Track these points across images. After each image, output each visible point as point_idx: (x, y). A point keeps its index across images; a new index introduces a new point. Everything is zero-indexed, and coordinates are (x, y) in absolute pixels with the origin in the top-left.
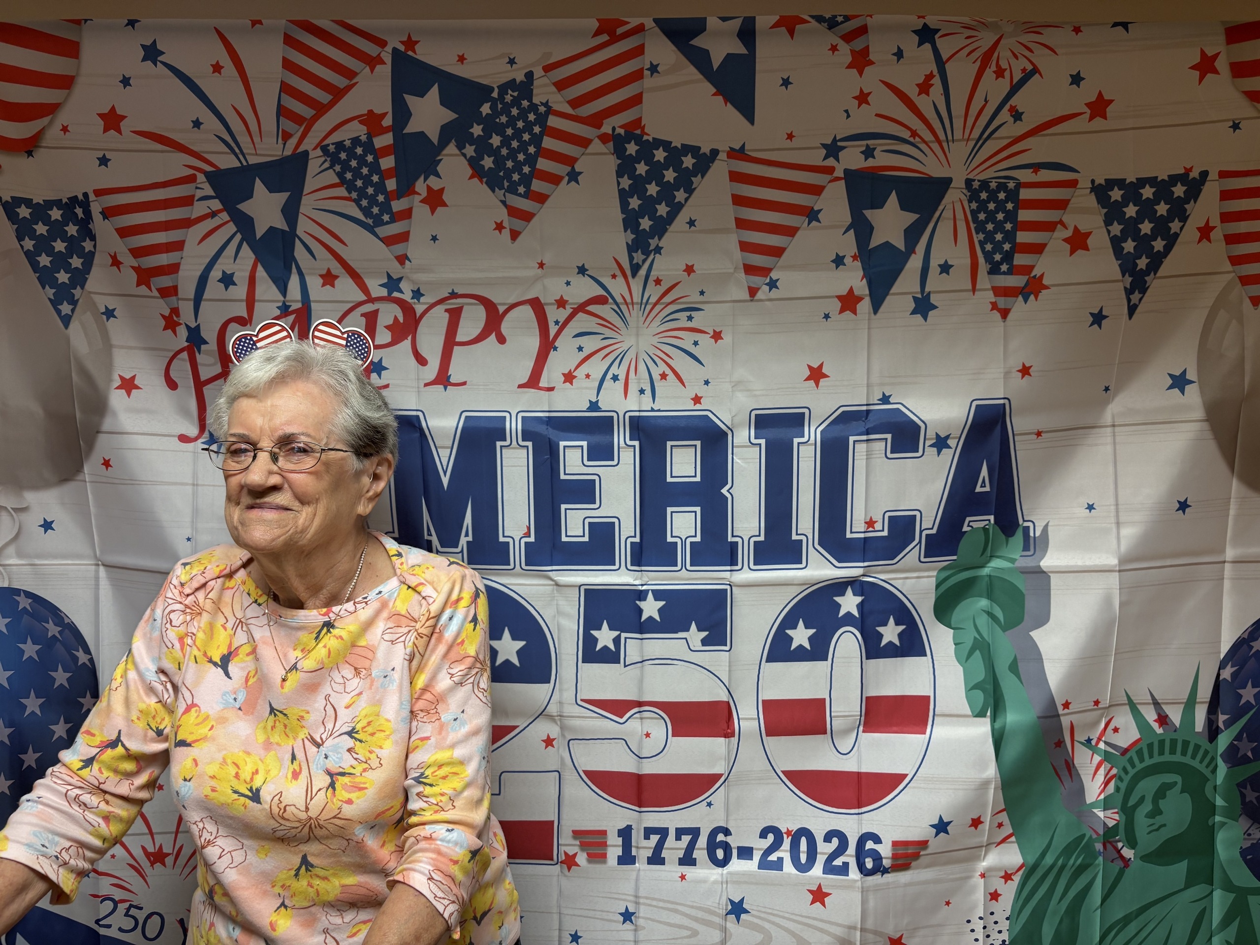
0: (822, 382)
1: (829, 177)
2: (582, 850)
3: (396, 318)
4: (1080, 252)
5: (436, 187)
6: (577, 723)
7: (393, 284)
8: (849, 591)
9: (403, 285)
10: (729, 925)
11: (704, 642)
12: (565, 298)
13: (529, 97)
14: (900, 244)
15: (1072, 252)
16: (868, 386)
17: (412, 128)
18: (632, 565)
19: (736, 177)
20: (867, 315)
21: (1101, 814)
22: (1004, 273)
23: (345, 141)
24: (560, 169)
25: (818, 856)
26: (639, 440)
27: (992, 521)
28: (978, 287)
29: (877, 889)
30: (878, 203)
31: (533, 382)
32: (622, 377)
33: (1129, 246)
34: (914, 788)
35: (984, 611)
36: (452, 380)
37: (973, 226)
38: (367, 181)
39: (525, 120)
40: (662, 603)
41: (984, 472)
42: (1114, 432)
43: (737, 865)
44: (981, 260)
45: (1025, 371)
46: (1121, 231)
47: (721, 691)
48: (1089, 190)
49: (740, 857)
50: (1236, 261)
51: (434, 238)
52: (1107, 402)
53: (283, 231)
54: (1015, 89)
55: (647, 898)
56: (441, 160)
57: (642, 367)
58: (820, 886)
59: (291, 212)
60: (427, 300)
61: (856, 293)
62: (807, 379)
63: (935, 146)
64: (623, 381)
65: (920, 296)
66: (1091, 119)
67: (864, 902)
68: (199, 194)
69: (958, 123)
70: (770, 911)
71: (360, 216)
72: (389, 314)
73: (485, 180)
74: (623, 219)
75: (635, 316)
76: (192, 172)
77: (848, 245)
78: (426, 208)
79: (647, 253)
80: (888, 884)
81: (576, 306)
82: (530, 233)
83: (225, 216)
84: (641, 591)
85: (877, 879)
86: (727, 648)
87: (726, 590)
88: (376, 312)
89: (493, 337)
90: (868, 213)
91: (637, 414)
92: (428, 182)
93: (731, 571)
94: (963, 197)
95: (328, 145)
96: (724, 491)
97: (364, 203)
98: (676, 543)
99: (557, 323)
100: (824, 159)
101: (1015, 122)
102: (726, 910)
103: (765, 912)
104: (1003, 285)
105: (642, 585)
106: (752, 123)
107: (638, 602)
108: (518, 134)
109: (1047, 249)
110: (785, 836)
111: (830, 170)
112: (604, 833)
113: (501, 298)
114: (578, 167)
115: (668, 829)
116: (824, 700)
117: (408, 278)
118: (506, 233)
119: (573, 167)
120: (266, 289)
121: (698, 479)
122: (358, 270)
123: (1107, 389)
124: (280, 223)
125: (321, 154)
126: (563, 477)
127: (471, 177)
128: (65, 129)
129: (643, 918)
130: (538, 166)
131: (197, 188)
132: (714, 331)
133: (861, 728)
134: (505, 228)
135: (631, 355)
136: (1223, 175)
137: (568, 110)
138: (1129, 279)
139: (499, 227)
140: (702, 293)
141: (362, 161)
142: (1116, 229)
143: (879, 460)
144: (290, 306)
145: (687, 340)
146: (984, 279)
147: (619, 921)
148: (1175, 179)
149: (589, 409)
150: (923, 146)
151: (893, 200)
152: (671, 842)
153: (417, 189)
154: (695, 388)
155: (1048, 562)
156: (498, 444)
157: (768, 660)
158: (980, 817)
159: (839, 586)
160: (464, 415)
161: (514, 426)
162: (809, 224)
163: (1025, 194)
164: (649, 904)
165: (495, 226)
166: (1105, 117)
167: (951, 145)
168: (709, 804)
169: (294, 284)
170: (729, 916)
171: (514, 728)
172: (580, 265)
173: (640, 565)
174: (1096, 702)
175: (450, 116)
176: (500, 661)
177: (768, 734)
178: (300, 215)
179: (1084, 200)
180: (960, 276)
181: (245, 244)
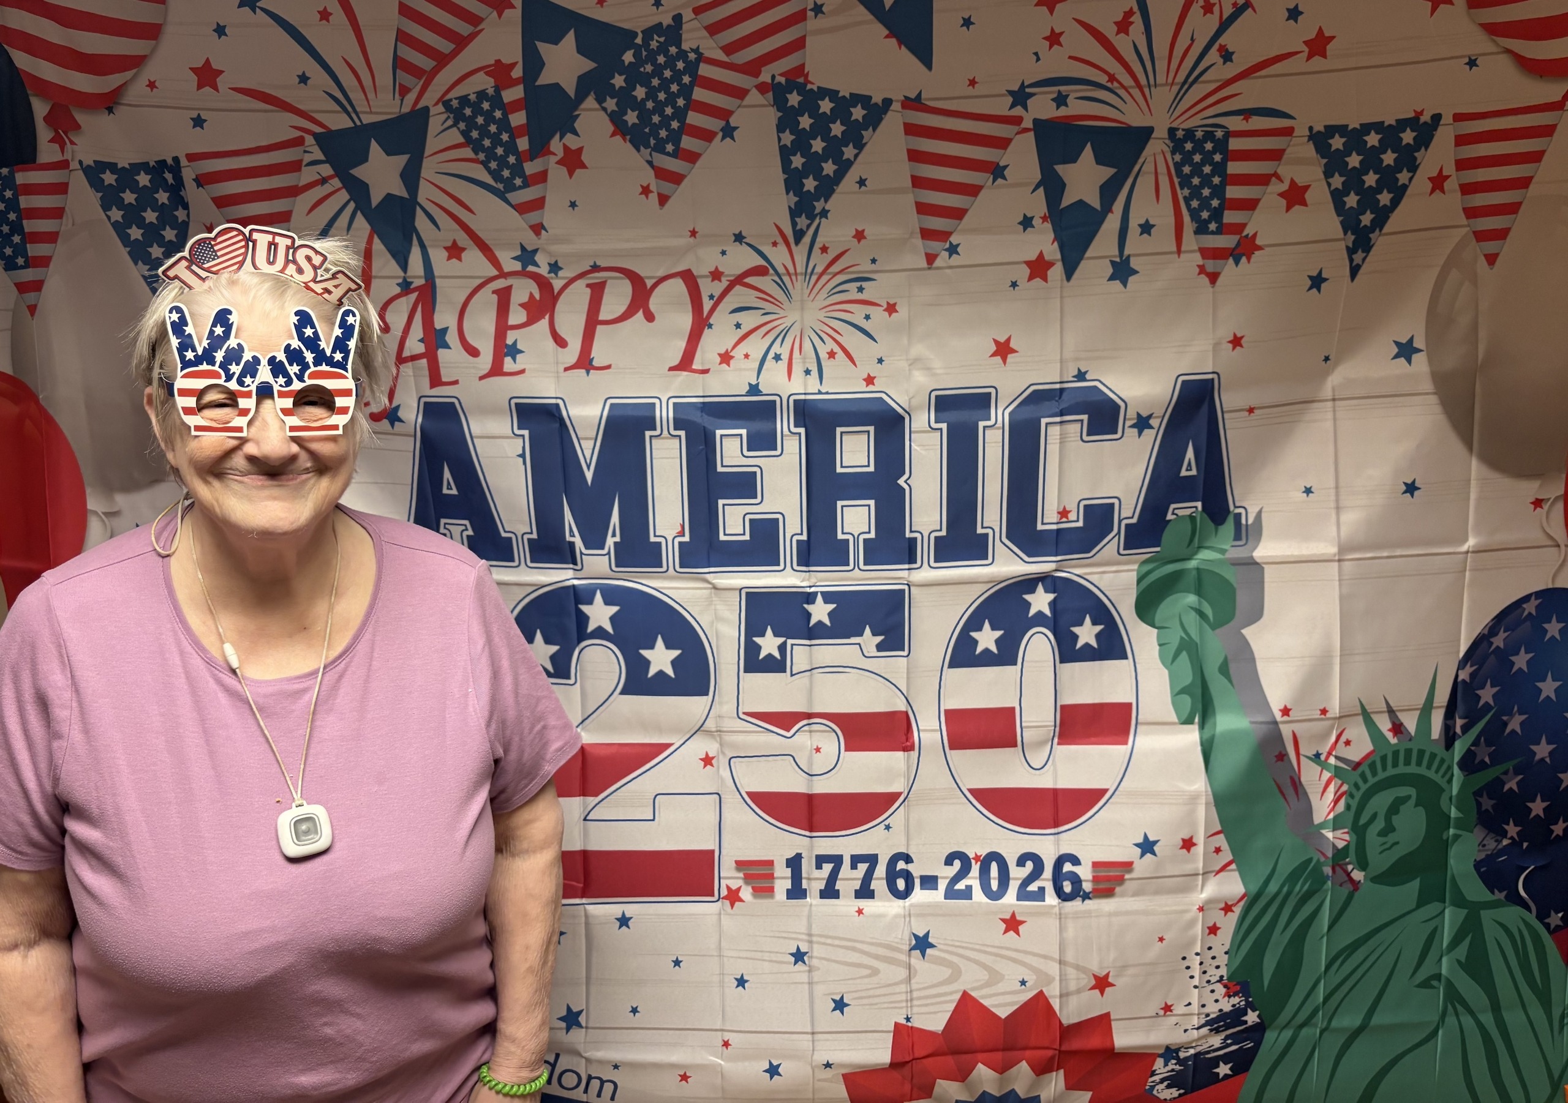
0: (1011, 358)
1: (1016, 129)
2: (747, 883)
3: (531, 295)
4: (1297, 208)
5: (574, 147)
6: (739, 738)
7: (527, 256)
8: (1040, 588)
9: (538, 258)
10: (913, 961)
11: (880, 647)
12: (721, 269)
13: (678, 43)
14: (1095, 202)
15: (1288, 208)
16: (1061, 361)
17: (545, 79)
18: (798, 565)
19: (911, 130)
20: (1059, 283)
21: (1330, 835)
22: (1213, 233)
23: (469, 95)
24: (713, 124)
25: (1011, 882)
26: (805, 426)
28: (1183, 248)
29: (1077, 916)
30: (1072, 158)
31: (685, 363)
32: (785, 357)
33: (1352, 200)
34: (1115, 804)
35: (1191, 608)
36: (595, 363)
38: (496, 141)
39: (673, 69)
40: (832, 606)
41: (1190, 454)
42: (1334, 407)
43: (919, 895)
44: (1187, 218)
45: (1236, 342)
46: (1343, 184)
47: (898, 701)
48: (1307, 138)
49: (923, 887)
50: (1471, 213)
52: (1326, 374)
53: (402, 198)
54: (1225, 25)
55: (821, 936)
56: (579, 115)
57: (807, 345)
58: (1013, 915)
59: (411, 176)
60: (566, 273)
61: (1047, 257)
62: (993, 355)
63: (1136, 92)
64: (787, 361)
65: (1118, 260)
66: (1309, 58)
67: (1061, 929)
68: (307, 158)
69: (1161, 65)
70: (958, 943)
71: (491, 181)
72: (523, 291)
73: (628, 137)
74: (786, 180)
75: (798, 288)
76: (299, 134)
77: (1038, 205)
78: (564, 170)
79: (811, 217)
80: (1089, 912)
81: (733, 278)
82: (680, 195)
83: (336, 183)
84: (809, 594)
85: (1076, 905)
86: (905, 653)
87: (904, 590)
88: (508, 289)
89: (640, 315)
90: (1059, 169)
91: (802, 397)
92: (564, 140)
93: (909, 569)
94: (1166, 149)
95: (451, 100)
96: (901, 482)
97: (493, 165)
98: (847, 541)
100: (1010, 109)
101: (1224, 63)
102: (910, 945)
103: (952, 946)
104: (1211, 246)
105: (810, 587)
106: (929, 65)
107: (805, 606)
108: (665, 85)
109: (1261, 204)
110: (973, 862)
111: (1017, 120)
112: (770, 863)
113: (649, 271)
114: (733, 122)
115: (842, 856)
116: (1013, 708)
117: (544, 250)
118: (654, 197)
119: (728, 122)
120: (384, 264)
121: (872, 469)
122: (487, 242)
123: (1327, 359)
124: (400, 190)
125: (443, 110)
126: (720, 469)
127: (613, 135)
128: (152, 85)
129: (817, 958)
130: (688, 121)
131: (305, 152)
132: (888, 303)
133: (1056, 740)
134: (652, 192)
135: (795, 332)
136: (1458, 118)
137: (721, 56)
138: (1351, 238)
139: (646, 191)
140: (874, 261)
141: (489, 118)
142: (1337, 181)
143: (1074, 443)
144: (412, 283)
145: (857, 314)
146: (1190, 240)
147: (790, 963)
148: (1403, 124)
149: (749, 393)
150: (1122, 92)
151: (1088, 153)
152: (845, 870)
153: (552, 149)
154: (868, 367)
155: (1263, 551)
156: (648, 434)
157: (951, 666)
158: (1191, 838)
159: (1029, 584)
160: (609, 402)
161: (664, 413)
162: (994, 181)
163: (1234, 144)
164: (824, 944)
165: (640, 190)
166: (1324, 56)
167: (1153, 89)
168: (888, 827)
169: (415, 258)
170: (913, 952)
171: (669, 745)
172: (737, 232)
173: (807, 565)
174: (1324, 712)
175: (588, 65)
176: (652, 672)
177: (952, 748)
178: (422, 181)
179: (1301, 149)
180: (1163, 237)
181: (359, 214)
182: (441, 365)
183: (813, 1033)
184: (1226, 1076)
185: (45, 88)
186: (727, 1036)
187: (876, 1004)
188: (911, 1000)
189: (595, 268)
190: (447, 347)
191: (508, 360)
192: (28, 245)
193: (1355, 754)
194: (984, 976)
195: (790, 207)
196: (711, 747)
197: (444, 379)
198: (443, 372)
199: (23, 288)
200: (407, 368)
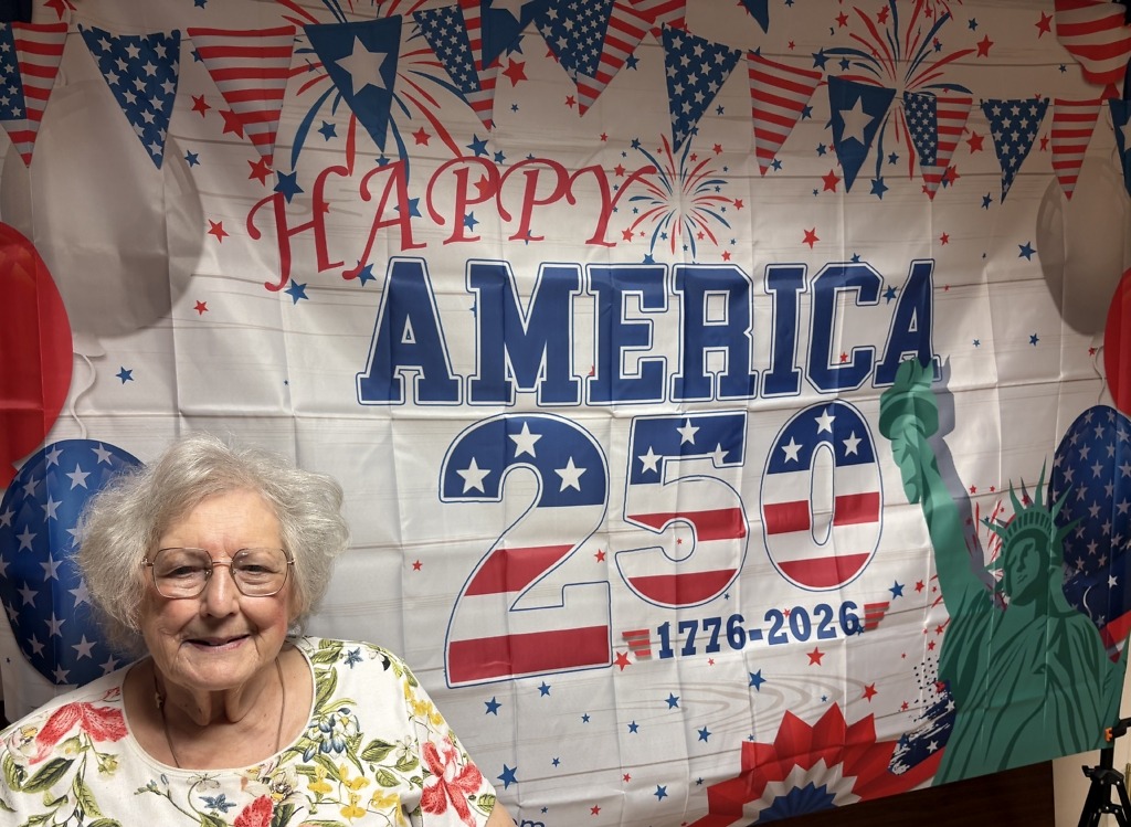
0: (814, 244)
1: (817, 81)
2: (631, 649)
3: (483, 177)
4: (977, 151)
5: (517, 61)
6: (625, 537)
7: (478, 146)
8: (825, 412)
9: (488, 148)
10: (753, 694)
11: (726, 460)
12: (623, 167)
14: (861, 139)
15: (972, 151)
16: (845, 248)
17: (496, 4)
18: (675, 397)
19: (754, 74)
20: (842, 193)
22: (931, 164)
23: (436, 9)
24: (622, 55)
25: (812, 627)
26: (683, 289)
28: (914, 174)
29: (856, 645)
30: (849, 106)
31: (598, 238)
32: (669, 235)
33: (1006, 149)
34: (875, 562)
36: (532, 235)
38: (456, 50)
39: (593, 9)
40: (696, 429)
41: (914, 317)
42: (989, 288)
43: (750, 645)
44: (917, 153)
45: (945, 239)
46: (1001, 137)
47: (735, 500)
48: (980, 106)
50: (1059, 166)
52: (984, 266)
53: (381, 89)
54: (937, 25)
55: (688, 683)
56: (523, 36)
57: (684, 227)
58: (816, 649)
59: (388, 70)
60: (509, 161)
61: (836, 174)
62: (805, 241)
63: (888, 63)
64: (671, 239)
65: (876, 179)
66: (979, 55)
67: (848, 656)
68: (297, 46)
69: (902, 47)
70: (780, 677)
71: (451, 82)
72: (477, 172)
73: (559, 58)
74: (670, 103)
75: (676, 184)
76: (290, 23)
77: (829, 140)
78: (508, 80)
79: (686, 133)
80: (862, 641)
81: (631, 174)
82: (595, 107)
83: (323, 70)
84: (681, 420)
86: (741, 464)
87: (744, 415)
88: (466, 170)
89: (564, 198)
90: (842, 113)
91: (683, 266)
92: (510, 56)
93: (749, 399)
94: (902, 106)
95: (420, 12)
96: (746, 333)
97: (454, 70)
98: (710, 377)
100: (814, 66)
101: (937, 51)
102: (748, 682)
103: (777, 678)
104: (929, 173)
105: (682, 414)
106: (766, 32)
107: (680, 429)
109: (956, 148)
110: (784, 615)
111: (818, 76)
112: (646, 632)
113: (570, 165)
114: (635, 55)
115: (697, 621)
116: (807, 501)
117: (492, 142)
118: (576, 107)
119: (632, 55)
120: (364, 140)
121: (727, 323)
122: (449, 132)
123: (984, 256)
124: (379, 83)
125: (414, 20)
126: (623, 322)
127: (549, 55)
129: (687, 700)
130: (603, 50)
131: (296, 40)
132: (736, 200)
133: (833, 523)
134: (575, 103)
135: (676, 217)
136: (1058, 103)
137: (628, 4)
138: (1004, 173)
139: (570, 101)
140: (725, 169)
141: (451, 32)
142: (999, 135)
143: (851, 306)
144: (389, 159)
145: (717, 207)
146: (918, 169)
147: (665, 708)
148: (1030, 103)
149: (645, 263)
150: (880, 62)
151: (859, 103)
152: (700, 632)
153: (500, 62)
154: (725, 246)
155: (952, 385)
156: (571, 292)
157: (769, 473)
158: (922, 581)
159: (818, 410)
160: (543, 266)
161: (585, 277)
162: (803, 118)
163: (940, 107)
164: (690, 689)
165: (567, 100)
166: (987, 55)
167: (897, 63)
168: (727, 596)
169: (390, 139)
170: (751, 687)
171: (571, 546)
172: (635, 139)
173: (681, 397)
174: (992, 489)
176: (563, 487)
177: (769, 533)
178: (396, 76)
179: (977, 113)
180: (902, 166)
181: (342, 99)
182: (413, 230)
183: (689, 759)
184: (934, 751)
186: (628, 771)
187: (729, 730)
188: (753, 723)
189: (531, 159)
190: (418, 215)
191: (466, 228)
192: (24, 98)
193: (1006, 517)
195: (672, 123)
196: (603, 545)
197: (415, 242)
198: (414, 236)
199: (17, 137)
200: (381, 232)
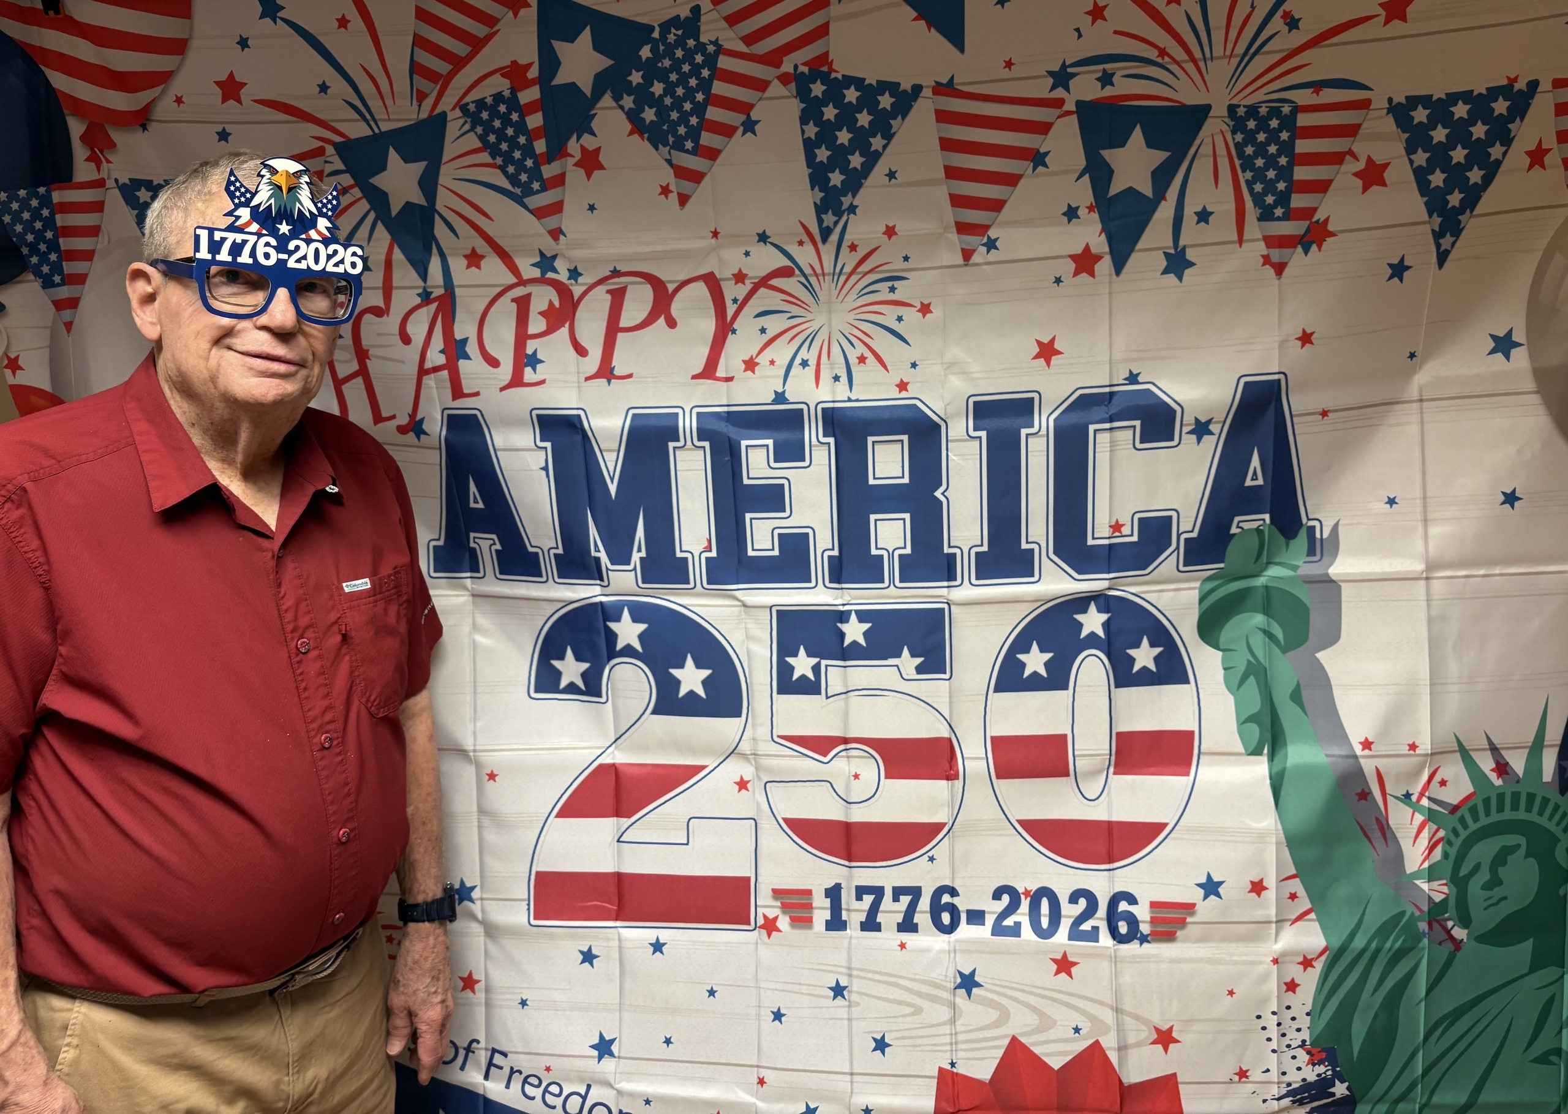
0: (1055, 360)
1: (1057, 112)
2: (784, 913)
3: (551, 303)
4: (1375, 189)
5: (591, 147)
6: (773, 763)
7: (546, 262)
8: (1093, 607)
9: (558, 264)
10: (958, 1001)
11: (919, 669)
12: (744, 272)
13: (696, 35)
14: (1147, 190)
15: (1365, 189)
16: (1110, 363)
17: (561, 78)
18: (830, 582)
19: (942, 117)
20: (1108, 277)
22: (1279, 219)
23: (486, 98)
24: (733, 118)
25: (1063, 920)
26: (834, 435)
27: (1268, 521)
28: (1245, 237)
29: (1134, 959)
30: (1119, 141)
31: (709, 372)
32: (812, 362)
33: (1437, 179)
34: (1176, 839)
35: (1260, 629)
36: (617, 372)
37: (1237, 163)
38: (513, 144)
39: (692, 62)
40: (867, 626)
41: (1255, 461)
42: (1421, 409)
43: (965, 931)
44: (1249, 204)
45: (1306, 338)
46: (1428, 160)
47: (941, 727)
48: (1385, 111)
49: (969, 922)
51: (592, 208)
52: (1413, 371)
53: (420, 206)
55: (861, 970)
56: (596, 114)
57: (836, 350)
58: (1065, 955)
59: (429, 184)
60: (586, 280)
61: (1094, 251)
62: (1036, 357)
63: (1190, 67)
64: (814, 367)
65: (1172, 251)
66: (1387, 22)
67: (1117, 974)
68: (329, 168)
69: (1218, 36)
70: (1007, 984)
71: (506, 185)
72: (543, 298)
73: (646, 136)
74: (810, 175)
75: (826, 288)
76: (320, 144)
77: (1083, 193)
78: (582, 173)
79: (839, 214)
80: (1148, 956)
81: (756, 281)
82: (701, 195)
83: (357, 192)
84: (842, 612)
85: (1133, 947)
86: (947, 676)
87: (943, 609)
88: (528, 296)
89: (662, 320)
90: (1106, 154)
91: (831, 405)
92: (580, 142)
93: (948, 587)
94: (1225, 128)
95: (468, 104)
96: (938, 494)
97: (511, 169)
98: (882, 556)
99: (735, 301)
100: (1051, 90)
101: (1290, 31)
102: (955, 983)
103: (1000, 986)
104: (1277, 233)
106: (962, 49)
107: (839, 625)
108: (683, 80)
109: (1332, 187)
110: (1023, 897)
111: (1058, 103)
112: (808, 893)
113: (670, 275)
114: (754, 116)
115: (883, 887)
116: (1065, 736)
117: (564, 256)
118: (673, 197)
119: (749, 115)
120: (405, 274)
121: (906, 480)
122: (506, 249)
123: (1412, 355)
124: (418, 198)
125: (460, 114)
126: (746, 481)
127: (631, 133)
128: (179, 100)
129: (857, 993)
130: (707, 116)
131: (326, 162)
132: (922, 303)
133: (1112, 770)
134: (671, 192)
135: (822, 336)
136: (1558, 84)
137: (741, 47)
138: (1437, 220)
139: (665, 191)
140: (906, 259)
141: (506, 121)
142: (1421, 158)
143: (1126, 451)
144: (432, 292)
145: (889, 316)
146: (1253, 228)
147: (828, 997)
148: (1494, 93)
149: (775, 402)
150: (1174, 68)
151: (1137, 135)
152: (887, 901)
153: (569, 150)
154: (900, 373)
155: (1338, 569)
156: (671, 445)
157: (996, 690)
158: (1261, 881)
159: (1080, 603)
160: (631, 412)
161: (688, 423)
162: (1034, 169)
163: (1304, 120)
164: (864, 978)
165: (660, 190)
166: (1404, 19)
167: (1209, 62)
168: (932, 859)
169: (435, 266)
170: (957, 990)
171: (703, 767)
172: (761, 232)
173: (839, 582)
174: (1413, 747)
175: (604, 62)
176: (683, 692)
177: (998, 777)
178: (439, 187)
179: (1380, 124)
180: (1223, 225)
181: (379, 223)
182: (462, 376)
183: (852, 1074)
185: (80, 108)
186: (764, 1073)
187: (919, 1046)
188: (956, 1043)
189: (616, 273)
190: (468, 357)
191: (528, 370)
192: (64, 263)
193: (1452, 796)
194: (1033, 1020)
195: (815, 203)
196: (747, 771)
197: (466, 391)
198: (464, 383)
199: (60, 305)
200: (430, 381)
